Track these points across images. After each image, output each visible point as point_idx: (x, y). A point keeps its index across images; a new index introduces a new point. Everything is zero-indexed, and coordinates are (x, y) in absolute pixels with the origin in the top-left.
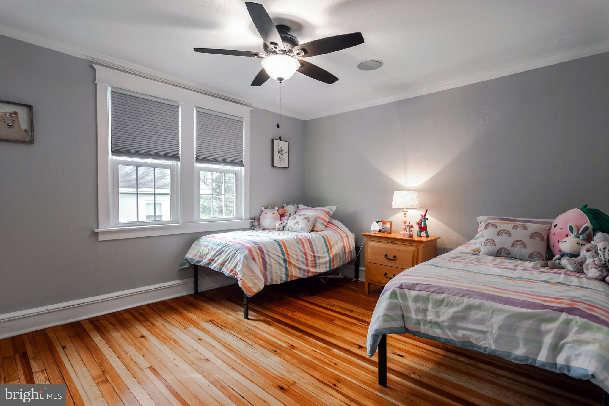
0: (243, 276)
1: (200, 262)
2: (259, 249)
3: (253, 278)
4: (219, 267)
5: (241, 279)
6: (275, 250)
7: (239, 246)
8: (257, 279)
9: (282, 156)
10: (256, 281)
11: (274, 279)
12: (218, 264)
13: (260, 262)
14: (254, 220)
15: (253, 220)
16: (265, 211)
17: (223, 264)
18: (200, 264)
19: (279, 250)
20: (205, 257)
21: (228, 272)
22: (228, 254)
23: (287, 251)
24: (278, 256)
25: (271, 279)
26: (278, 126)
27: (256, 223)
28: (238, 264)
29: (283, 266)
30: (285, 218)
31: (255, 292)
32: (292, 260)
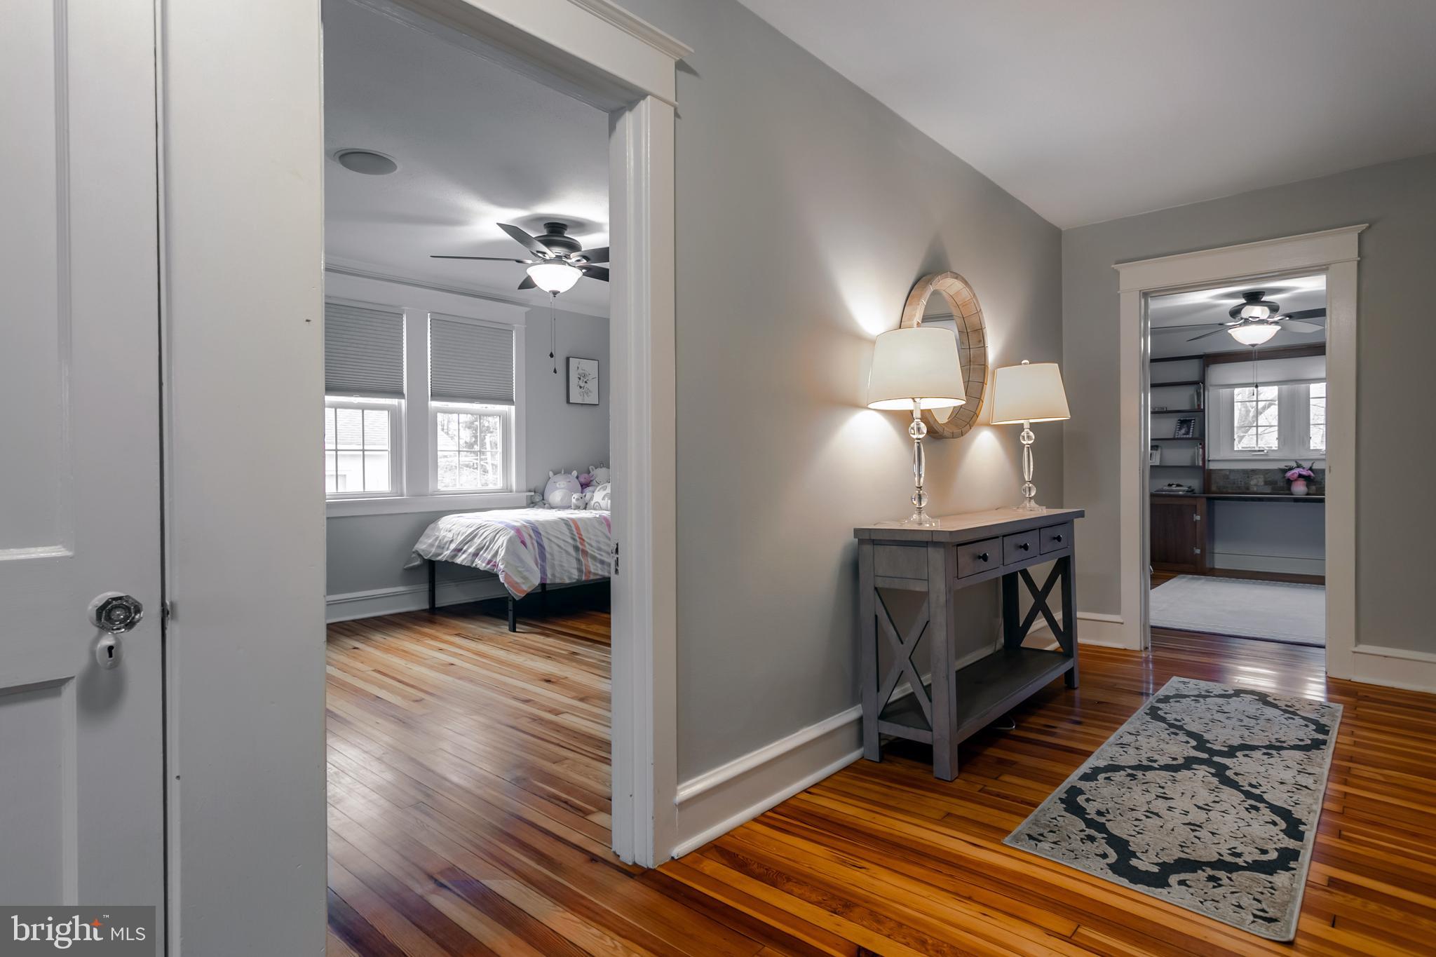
0: (505, 567)
1: (440, 555)
2: (533, 530)
3: (523, 569)
4: (470, 558)
5: (503, 571)
6: (561, 532)
7: (501, 526)
8: (528, 571)
9: (586, 385)
10: (526, 574)
11: (557, 575)
12: (469, 555)
13: (534, 548)
14: (535, 492)
15: (533, 494)
16: (554, 478)
17: (476, 554)
18: (439, 558)
19: (567, 532)
20: (447, 546)
21: (484, 565)
22: (485, 538)
23: (580, 534)
24: (564, 541)
25: (553, 575)
26: (552, 355)
27: (538, 498)
28: (500, 550)
29: (573, 556)
30: (590, 488)
31: (525, 591)
32: (588, 548)
